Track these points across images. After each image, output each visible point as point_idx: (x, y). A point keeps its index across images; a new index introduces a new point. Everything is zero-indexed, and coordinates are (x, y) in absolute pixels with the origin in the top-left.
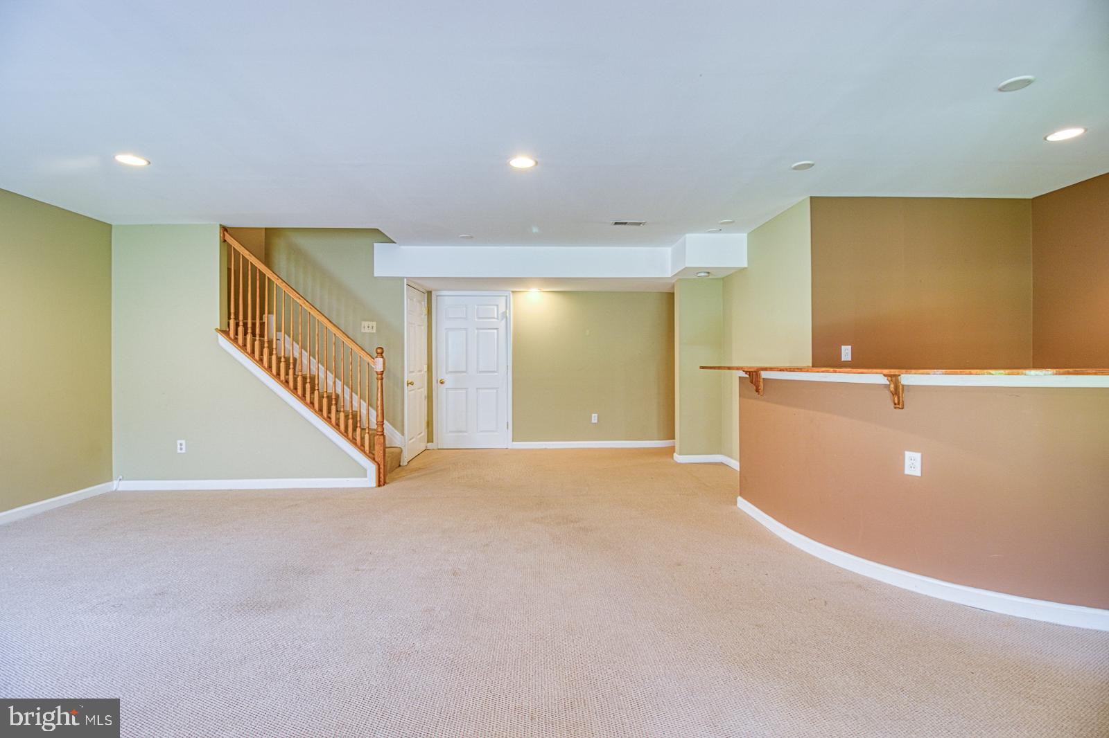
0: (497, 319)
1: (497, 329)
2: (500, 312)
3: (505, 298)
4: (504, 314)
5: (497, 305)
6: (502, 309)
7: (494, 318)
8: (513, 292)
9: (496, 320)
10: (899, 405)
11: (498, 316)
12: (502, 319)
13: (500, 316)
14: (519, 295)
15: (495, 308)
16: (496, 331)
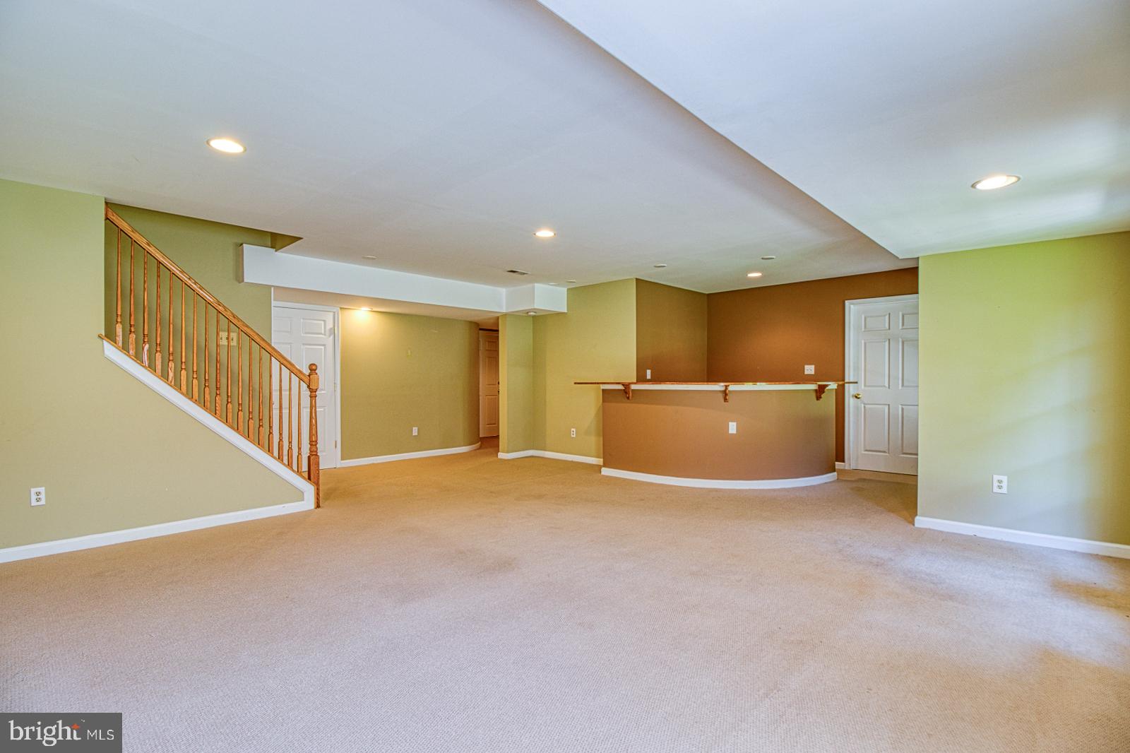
0: (325, 335)
1: (324, 345)
2: (328, 328)
3: (332, 314)
4: (333, 332)
5: (324, 321)
6: (330, 325)
7: (321, 334)
8: (341, 308)
9: (323, 336)
10: (726, 400)
11: (325, 331)
12: (330, 336)
13: (327, 333)
14: (347, 313)
15: (323, 323)
16: (323, 347)
